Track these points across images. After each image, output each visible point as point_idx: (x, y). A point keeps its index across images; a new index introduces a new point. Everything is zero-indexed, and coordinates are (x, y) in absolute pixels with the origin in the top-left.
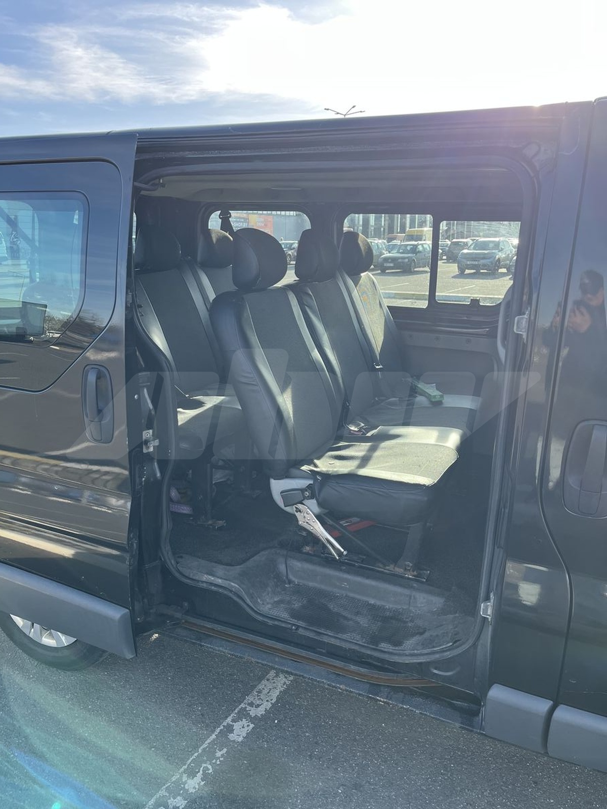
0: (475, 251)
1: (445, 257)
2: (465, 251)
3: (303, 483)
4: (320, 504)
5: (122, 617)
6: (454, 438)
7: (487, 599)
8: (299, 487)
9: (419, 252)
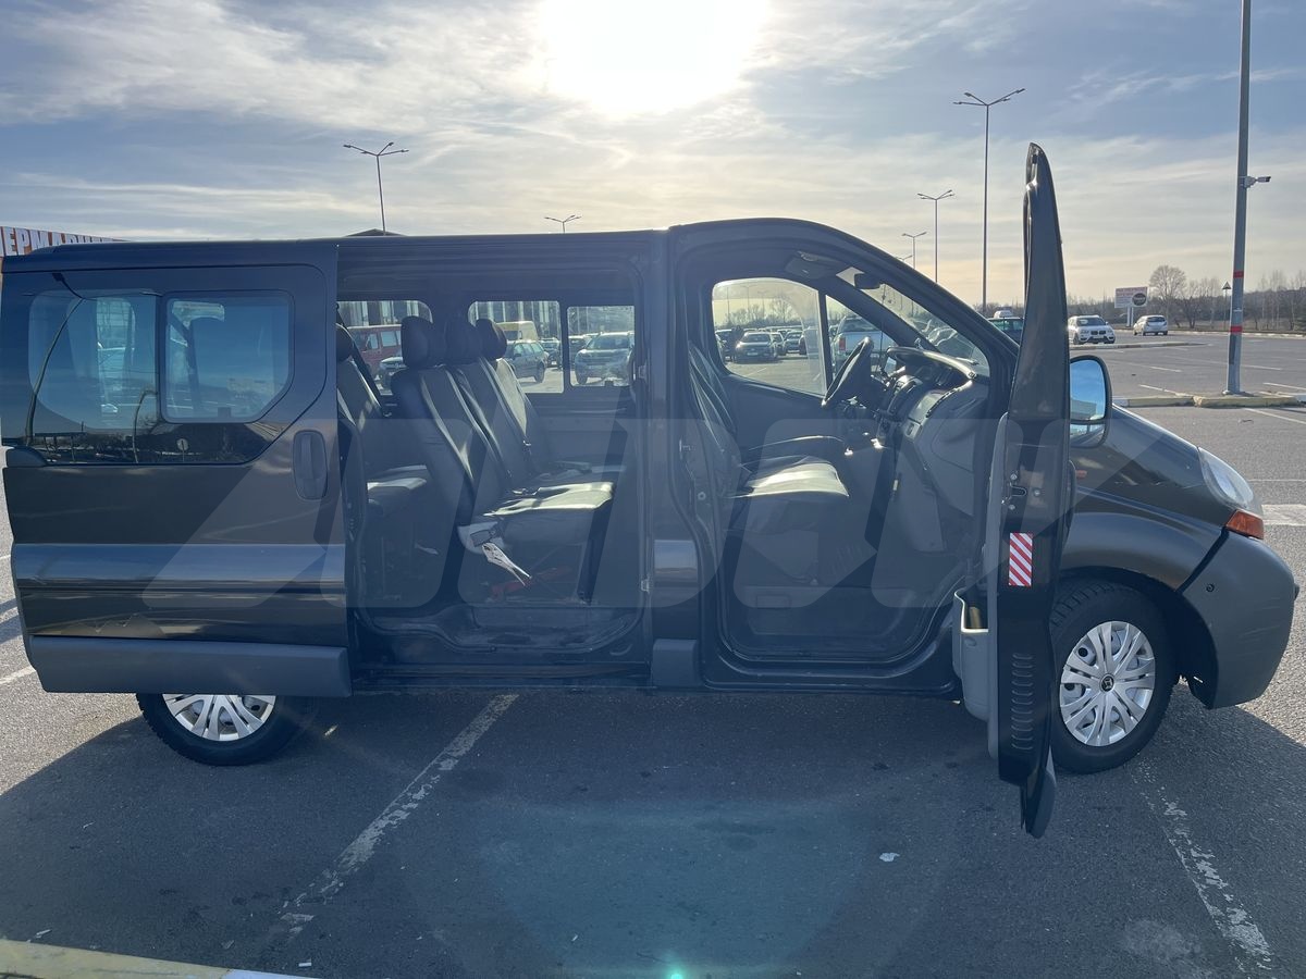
0: (598, 351)
1: (554, 363)
2: (584, 351)
3: (488, 525)
4: (505, 541)
5: (341, 656)
6: (606, 487)
7: (646, 578)
8: (487, 528)
9: (519, 355)
